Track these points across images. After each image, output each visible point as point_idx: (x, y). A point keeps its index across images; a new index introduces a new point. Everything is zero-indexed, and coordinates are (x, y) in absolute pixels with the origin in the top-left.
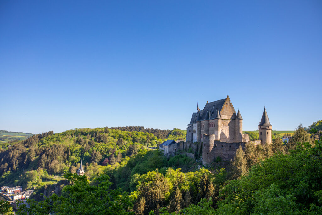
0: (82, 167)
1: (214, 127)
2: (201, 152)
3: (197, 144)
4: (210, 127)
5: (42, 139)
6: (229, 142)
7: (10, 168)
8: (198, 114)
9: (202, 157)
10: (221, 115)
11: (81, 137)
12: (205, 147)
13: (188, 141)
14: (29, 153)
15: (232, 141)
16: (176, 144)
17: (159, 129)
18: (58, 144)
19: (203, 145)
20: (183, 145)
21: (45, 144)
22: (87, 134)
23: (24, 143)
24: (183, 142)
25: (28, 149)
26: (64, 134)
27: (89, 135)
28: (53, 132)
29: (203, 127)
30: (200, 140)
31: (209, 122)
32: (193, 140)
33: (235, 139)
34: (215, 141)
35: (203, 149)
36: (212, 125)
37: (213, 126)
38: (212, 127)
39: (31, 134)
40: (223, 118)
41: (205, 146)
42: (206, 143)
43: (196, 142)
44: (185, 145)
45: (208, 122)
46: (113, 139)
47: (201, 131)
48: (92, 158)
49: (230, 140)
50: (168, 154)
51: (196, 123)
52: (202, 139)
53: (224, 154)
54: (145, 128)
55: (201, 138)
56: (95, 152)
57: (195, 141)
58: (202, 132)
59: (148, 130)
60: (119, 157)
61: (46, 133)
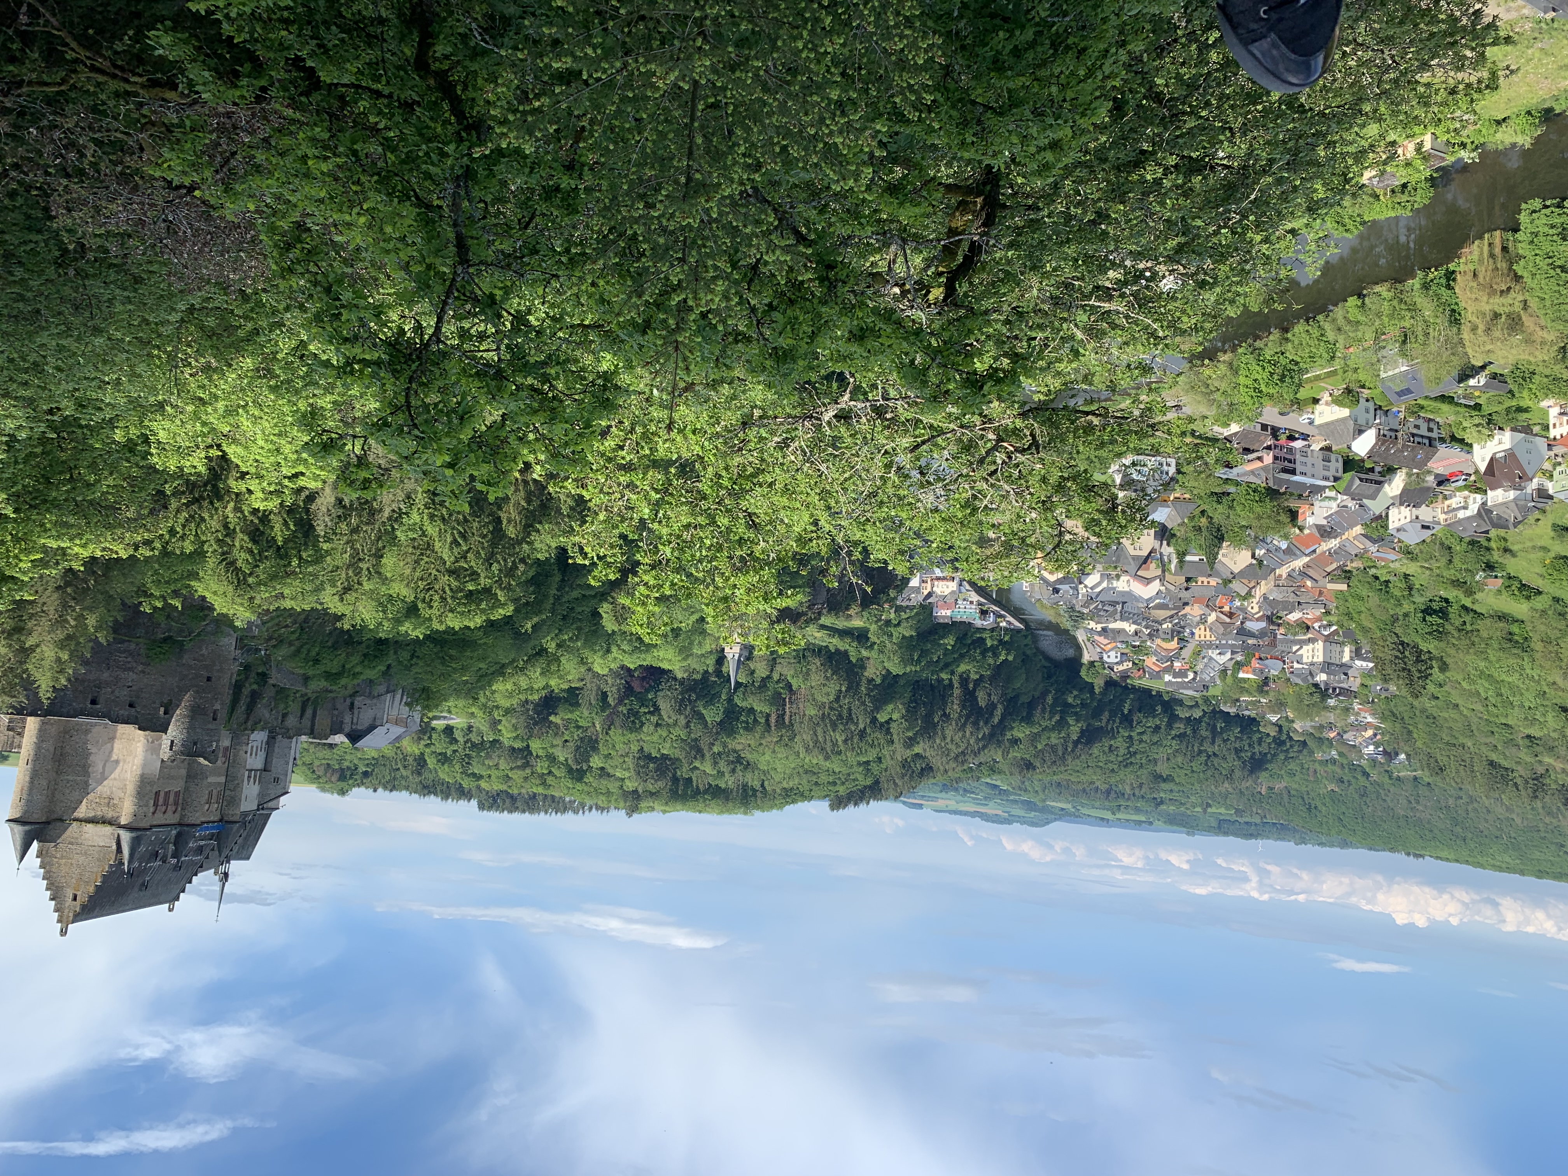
0: (731, 668)
1: (157, 794)
2: (238, 687)
3: (249, 724)
4: (177, 794)
5: (869, 782)
6: (94, 721)
7: (971, 686)
8: (226, 852)
9: (235, 668)
10: (114, 847)
11: (728, 781)
12: (217, 706)
13: (291, 738)
14: (910, 734)
15: (77, 723)
16: (347, 729)
17: (415, 796)
18: (815, 759)
19: (222, 715)
20: (313, 725)
21: (859, 764)
22: (706, 791)
23: (927, 770)
24: (312, 733)
25: (917, 749)
26: (791, 795)
27: (701, 787)
28: (833, 807)
29: (210, 794)
30: (235, 737)
31: (177, 815)
32: (268, 743)
33: (66, 733)
34: (165, 731)
35: (228, 700)
36: (166, 803)
37: (162, 794)
38: (167, 794)
39: (904, 803)
40: (108, 829)
41: (215, 712)
42: (210, 726)
43: (253, 731)
44: (306, 722)
45: (182, 817)
46: (607, 766)
47: (222, 779)
48: (694, 697)
49: (87, 732)
50: (388, 692)
51: (245, 814)
52: (226, 743)
53: (131, 669)
54: (474, 803)
55: (226, 749)
56: (682, 721)
57: (259, 737)
58: (219, 775)
59: (463, 794)
60: (590, 695)
61: (856, 804)
